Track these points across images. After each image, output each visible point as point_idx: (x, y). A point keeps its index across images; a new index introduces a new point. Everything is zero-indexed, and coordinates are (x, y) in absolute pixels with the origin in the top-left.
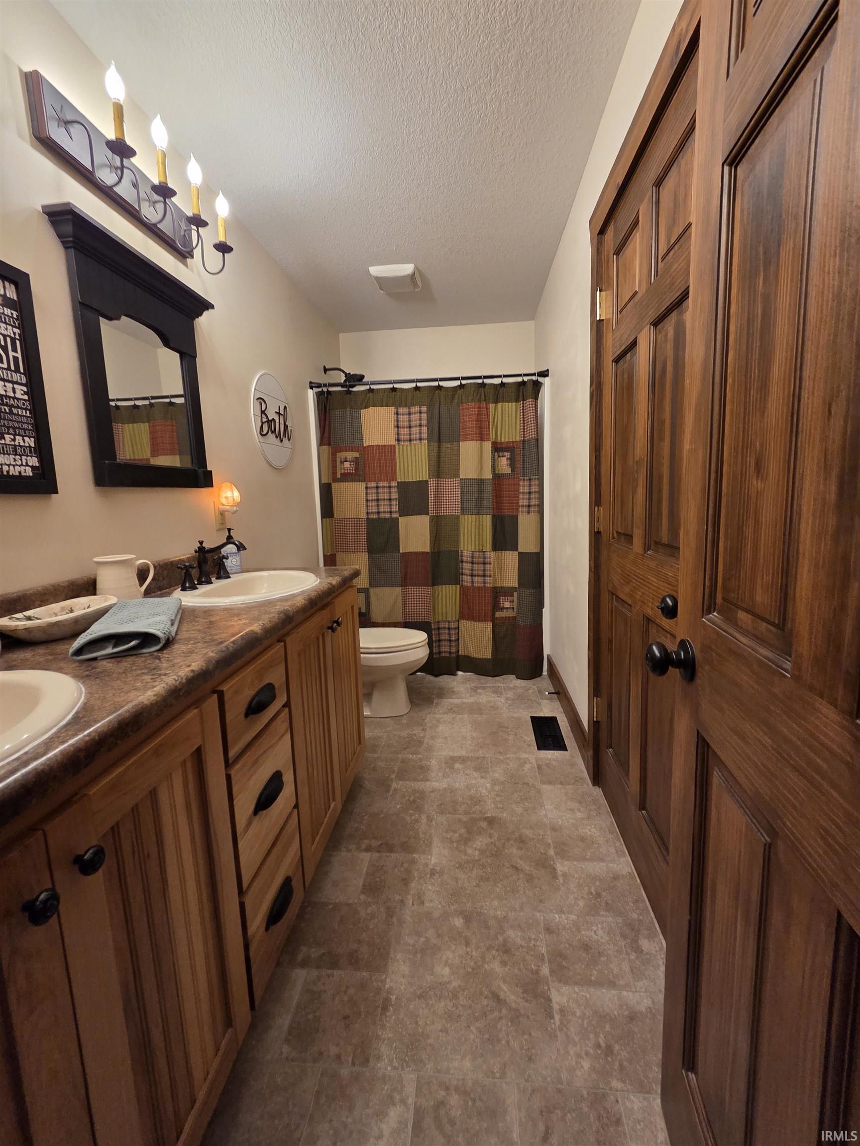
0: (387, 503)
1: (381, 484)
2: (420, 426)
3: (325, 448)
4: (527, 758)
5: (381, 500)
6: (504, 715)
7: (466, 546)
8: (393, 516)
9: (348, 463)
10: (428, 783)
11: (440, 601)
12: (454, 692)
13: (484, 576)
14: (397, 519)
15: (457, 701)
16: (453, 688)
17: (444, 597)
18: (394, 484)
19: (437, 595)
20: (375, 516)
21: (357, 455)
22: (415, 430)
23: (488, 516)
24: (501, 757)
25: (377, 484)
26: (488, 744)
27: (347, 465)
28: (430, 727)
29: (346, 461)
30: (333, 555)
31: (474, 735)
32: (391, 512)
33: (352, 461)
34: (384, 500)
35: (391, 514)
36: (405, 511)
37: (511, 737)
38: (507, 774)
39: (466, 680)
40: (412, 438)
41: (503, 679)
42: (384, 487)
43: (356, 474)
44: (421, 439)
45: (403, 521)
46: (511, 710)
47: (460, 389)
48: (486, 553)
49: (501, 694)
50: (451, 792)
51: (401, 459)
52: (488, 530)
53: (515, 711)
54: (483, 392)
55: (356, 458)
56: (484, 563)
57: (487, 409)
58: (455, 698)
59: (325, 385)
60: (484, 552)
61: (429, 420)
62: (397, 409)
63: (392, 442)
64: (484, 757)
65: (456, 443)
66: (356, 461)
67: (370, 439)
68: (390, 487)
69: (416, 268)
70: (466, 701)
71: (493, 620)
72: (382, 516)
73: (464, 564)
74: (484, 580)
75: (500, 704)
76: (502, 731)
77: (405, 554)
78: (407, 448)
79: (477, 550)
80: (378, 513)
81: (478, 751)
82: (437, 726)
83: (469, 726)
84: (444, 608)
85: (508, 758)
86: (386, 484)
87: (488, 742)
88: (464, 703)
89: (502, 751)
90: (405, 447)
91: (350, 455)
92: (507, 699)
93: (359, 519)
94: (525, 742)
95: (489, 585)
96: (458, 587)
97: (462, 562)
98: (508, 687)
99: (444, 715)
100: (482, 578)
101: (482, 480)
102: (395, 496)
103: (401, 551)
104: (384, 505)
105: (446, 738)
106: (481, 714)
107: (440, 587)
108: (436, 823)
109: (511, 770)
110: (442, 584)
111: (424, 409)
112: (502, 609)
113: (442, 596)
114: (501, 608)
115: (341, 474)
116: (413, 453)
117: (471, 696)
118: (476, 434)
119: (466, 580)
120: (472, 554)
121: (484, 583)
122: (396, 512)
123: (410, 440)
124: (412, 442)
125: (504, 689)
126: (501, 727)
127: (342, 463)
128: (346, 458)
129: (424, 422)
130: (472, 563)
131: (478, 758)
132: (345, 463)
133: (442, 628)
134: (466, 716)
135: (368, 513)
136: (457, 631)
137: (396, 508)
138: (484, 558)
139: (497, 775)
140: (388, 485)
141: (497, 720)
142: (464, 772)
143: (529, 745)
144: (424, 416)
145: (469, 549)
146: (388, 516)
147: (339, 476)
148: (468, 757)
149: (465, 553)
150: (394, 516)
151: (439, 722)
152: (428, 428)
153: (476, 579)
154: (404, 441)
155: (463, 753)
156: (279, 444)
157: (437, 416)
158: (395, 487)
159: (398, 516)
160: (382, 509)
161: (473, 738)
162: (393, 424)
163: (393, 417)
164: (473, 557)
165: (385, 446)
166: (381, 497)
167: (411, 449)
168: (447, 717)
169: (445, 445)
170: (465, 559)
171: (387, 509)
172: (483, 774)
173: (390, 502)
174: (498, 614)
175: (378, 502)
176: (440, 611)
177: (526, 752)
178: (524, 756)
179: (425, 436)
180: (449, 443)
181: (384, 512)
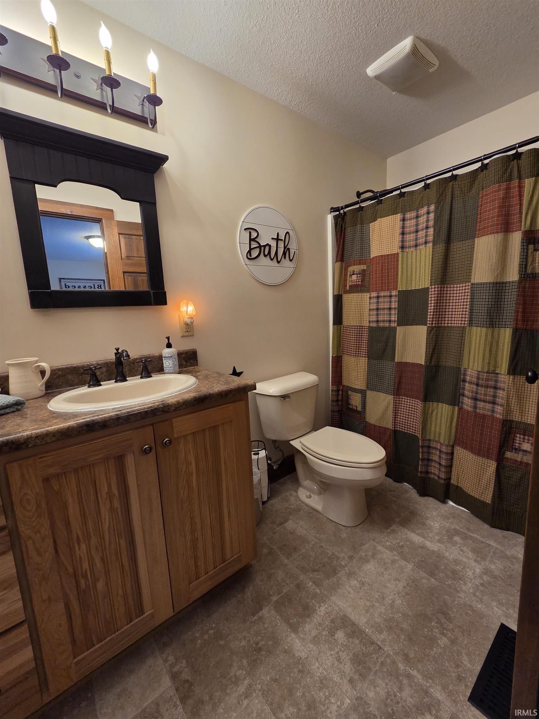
0: (386, 312)
1: (382, 294)
2: (427, 228)
3: (338, 264)
4: (439, 701)
5: (381, 309)
6: (462, 595)
7: (471, 365)
8: (391, 325)
9: (356, 276)
10: (293, 635)
11: (434, 419)
12: (424, 524)
13: (494, 403)
14: (395, 329)
15: (416, 538)
16: (427, 518)
17: (439, 415)
18: (394, 293)
19: (430, 411)
20: (374, 325)
21: (364, 267)
22: (421, 234)
23: (508, 330)
24: (401, 666)
25: (378, 293)
26: (401, 630)
27: (354, 277)
28: (361, 558)
29: (353, 274)
30: (340, 356)
31: (398, 602)
32: (390, 321)
33: (359, 274)
34: (384, 309)
35: (390, 324)
36: (404, 320)
37: (443, 641)
38: (386, 705)
39: (454, 515)
40: (418, 244)
41: (504, 537)
42: (384, 296)
43: (362, 286)
44: (426, 243)
45: (400, 331)
46: (478, 594)
47: (482, 171)
48: (499, 376)
49: (484, 559)
50: (300, 671)
51: (405, 266)
52: (506, 347)
53: (485, 598)
54: (516, 165)
55: (364, 270)
56: (495, 388)
57: (521, 187)
58: (418, 534)
59: (342, 208)
60: (497, 374)
61: (437, 220)
62: (404, 215)
63: (396, 249)
64: (380, 648)
65: (471, 240)
66: (363, 273)
67: (376, 250)
68: (391, 296)
69: (417, 38)
70: (428, 544)
71: (500, 460)
72: (381, 324)
73: (467, 384)
74: (494, 408)
75: (470, 573)
76: (439, 622)
77: (400, 364)
78: (412, 255)
79: (486, 370)
80: (378, 321)
81: (381, 632)
82: (368, 561)
83: (401, 585)
84: (438, 427)
85: (409, 676)
86: (387, 293)
87: (405, 626)
88: (423, 547)
89: (412, 655)
90: (410, 255)
91: (357, 268)
92: (486, 571)
93: (362, 326)
94: (458, 666)
95: (498, 416)
96: (456, 408)
97: (464, 381)
98: (502, 551)
99: (387, 551)
100: (491, 405)
101: (503, 283)
102: (394, 305)
103: (396, 360)
104: (384, 314)
105: (363, 584)
106: (432, 574)
107: (435, 404)
108: (248, 705)
109: (398, 703)
110: (438, 401)
111: (432, 208)
112: (518, 450)
113: (437, 414)
114: (516, 449)
115: (350, 286)
116: (418, 259)
117: (439, 541)
118: (498, 224)
119: (467, 403)
120: (478, 375)
121: (493, 411)
122: (395, 321)
123: (416, 246)
124: (418, 248)
125: (494, 553)
126: (443, 613)
127: (351, 276)
128: (354, 271)
129: (431, 223)
130: (477, 385)
131: (373, 643)
132: (353, 276)
133: (433, 448)
134: (410, 566)
135: (370, 322)
136: (449, 457)
137: (395, 318)
138: (496, 381)
139: (371, 694)
140: (389, 294)
141: (446, 597)
142: (338, 652)
143: (460, 678)
144: (432, 216)
145: (475, 368)
146: (387, 325)
147: (348, 288)
148: (362, 632)
149: (469, 373)
150: (393, 325)
151: (373, 556)
152: (434, 229)
153: (481, 404)
154: (410, 247)
155: (361, 620)
156: (277, 264)
157: (447, 212)
158: (395, 296)
159: (396, 325)
160: (381, 318)
161: (392, 606)
162: (398, 230)
163: (399, 224)
164: (478, 378)
165: (388, 255)
166: (381, 306)
167: (416, 254)
168: (387, 555)
169: (456, 246)
170: (468, 378)
171: (386, 318)
172: (356, 677)
173: (390, 311)
174: (509, 455)
175: (377, 311)
176: (433, 429)
177: (444, 688)
178: (438, 693)
179: (431, 238)
180: (462, 243)
181: (383, 321)
